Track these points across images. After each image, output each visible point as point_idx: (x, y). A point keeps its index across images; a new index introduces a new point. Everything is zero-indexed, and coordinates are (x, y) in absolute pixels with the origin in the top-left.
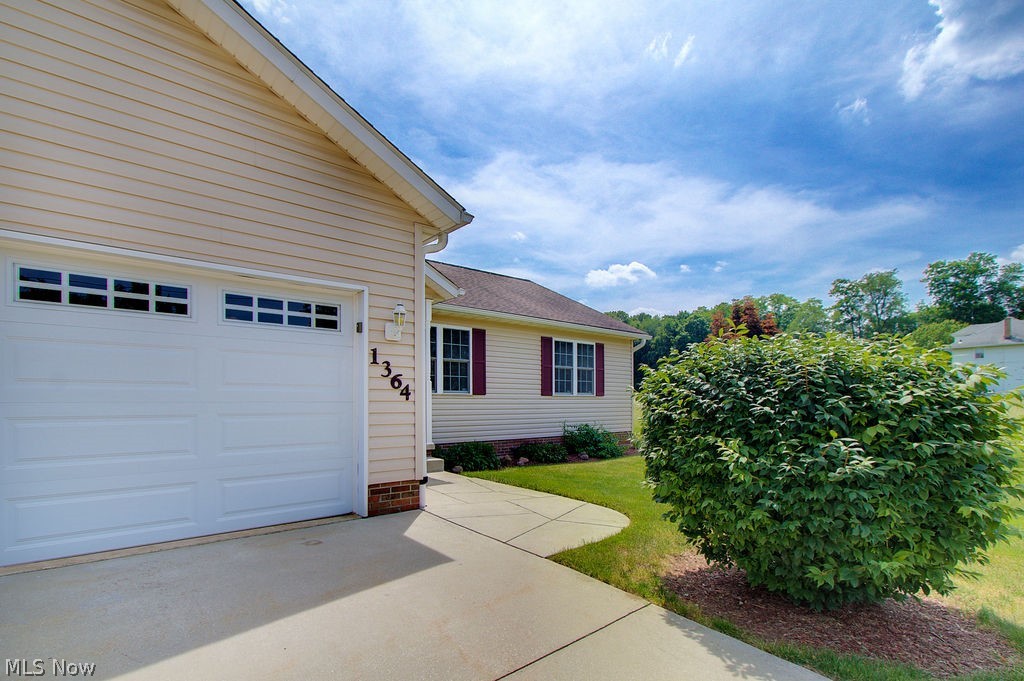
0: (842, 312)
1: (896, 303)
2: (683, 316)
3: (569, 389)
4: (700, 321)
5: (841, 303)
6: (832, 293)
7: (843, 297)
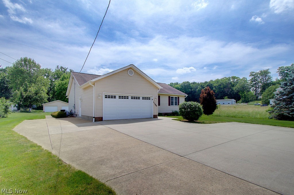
0: (253, 81)
1: (269, 78)
2: (206, 82)
4: (211, 84)
5: (252, 79)
6: (250, 76)
7: (253, 77)
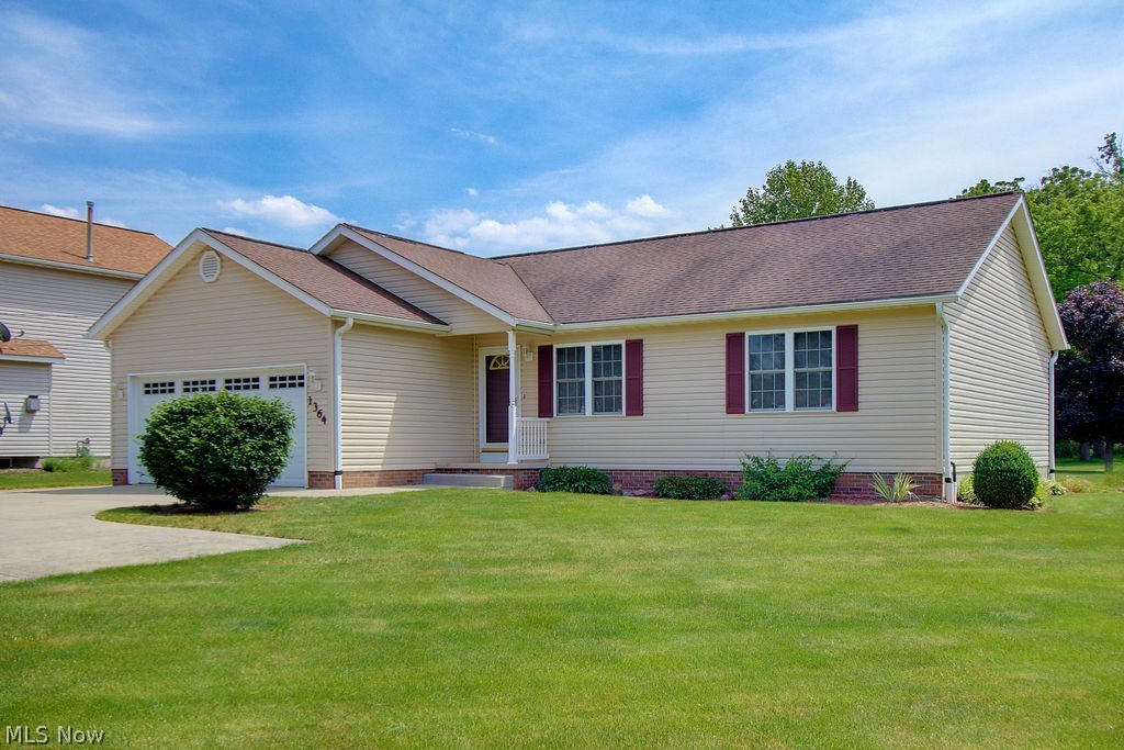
3: (781, 402)
